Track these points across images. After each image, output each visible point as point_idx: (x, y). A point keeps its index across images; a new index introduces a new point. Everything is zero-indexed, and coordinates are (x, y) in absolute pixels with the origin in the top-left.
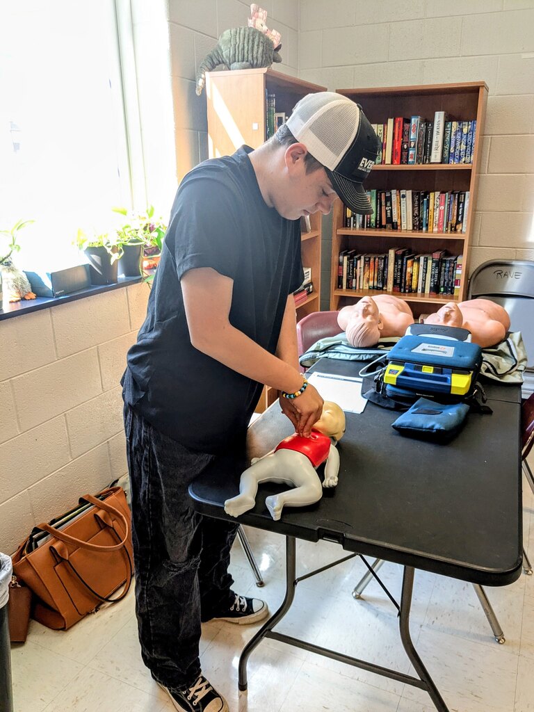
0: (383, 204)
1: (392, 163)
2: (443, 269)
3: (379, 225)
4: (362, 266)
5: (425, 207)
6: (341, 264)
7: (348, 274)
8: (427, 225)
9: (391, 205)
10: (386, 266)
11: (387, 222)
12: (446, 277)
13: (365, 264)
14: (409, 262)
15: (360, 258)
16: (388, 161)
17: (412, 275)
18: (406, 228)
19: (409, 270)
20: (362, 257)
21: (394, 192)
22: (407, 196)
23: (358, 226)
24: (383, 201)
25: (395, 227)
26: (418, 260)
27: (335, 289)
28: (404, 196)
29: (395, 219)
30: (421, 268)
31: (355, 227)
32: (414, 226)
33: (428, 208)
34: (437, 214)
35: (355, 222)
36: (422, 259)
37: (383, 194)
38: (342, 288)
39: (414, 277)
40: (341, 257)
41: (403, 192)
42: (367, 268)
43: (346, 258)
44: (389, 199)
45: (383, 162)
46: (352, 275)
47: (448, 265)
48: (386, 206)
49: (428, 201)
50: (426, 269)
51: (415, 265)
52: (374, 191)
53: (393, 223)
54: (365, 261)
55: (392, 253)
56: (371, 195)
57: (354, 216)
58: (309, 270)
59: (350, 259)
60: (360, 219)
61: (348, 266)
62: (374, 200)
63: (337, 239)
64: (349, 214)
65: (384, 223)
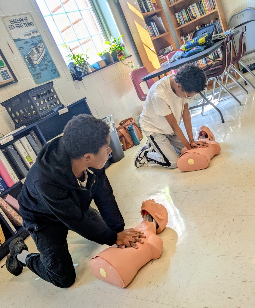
0: (189, 12)
2: (216, 25)
3: (190, 20)
4: (189, 37)
5: (202, 6)
6: (182, 40)
8: (205, 12)
9: (191, 12)
11: (192, 18)
12: (218, 27)
13: (190, 36)
18: (199, 16)
20: (188, 34)
21: (190, 6)
22: (195, 6)
23: (183, 24)
24: (188, 11)
25: (194, 18)
28: (194, 6)
29: (194, 15)
32: (201, 14)
33: (203, 6)
34: (207, 7)
35: (182, 24)
37: (187, 9)
40: (181, 38)
41: (193, 5)
44: (190, 10)
47: (217, 23)
48: (190, 13)
49: (202, 3)
52: (184, 9)
53: (194, 17)
54: (190, 35)
55: (197, 28)
56: (183, 12)
57: (181, 21)
58: (172, 46)
59: (185, 37)
60: (183, 22)
61: (185, 39)
62: (185, 13)
63: (177, 31)
64: (179, 22)
65: (191, 19)
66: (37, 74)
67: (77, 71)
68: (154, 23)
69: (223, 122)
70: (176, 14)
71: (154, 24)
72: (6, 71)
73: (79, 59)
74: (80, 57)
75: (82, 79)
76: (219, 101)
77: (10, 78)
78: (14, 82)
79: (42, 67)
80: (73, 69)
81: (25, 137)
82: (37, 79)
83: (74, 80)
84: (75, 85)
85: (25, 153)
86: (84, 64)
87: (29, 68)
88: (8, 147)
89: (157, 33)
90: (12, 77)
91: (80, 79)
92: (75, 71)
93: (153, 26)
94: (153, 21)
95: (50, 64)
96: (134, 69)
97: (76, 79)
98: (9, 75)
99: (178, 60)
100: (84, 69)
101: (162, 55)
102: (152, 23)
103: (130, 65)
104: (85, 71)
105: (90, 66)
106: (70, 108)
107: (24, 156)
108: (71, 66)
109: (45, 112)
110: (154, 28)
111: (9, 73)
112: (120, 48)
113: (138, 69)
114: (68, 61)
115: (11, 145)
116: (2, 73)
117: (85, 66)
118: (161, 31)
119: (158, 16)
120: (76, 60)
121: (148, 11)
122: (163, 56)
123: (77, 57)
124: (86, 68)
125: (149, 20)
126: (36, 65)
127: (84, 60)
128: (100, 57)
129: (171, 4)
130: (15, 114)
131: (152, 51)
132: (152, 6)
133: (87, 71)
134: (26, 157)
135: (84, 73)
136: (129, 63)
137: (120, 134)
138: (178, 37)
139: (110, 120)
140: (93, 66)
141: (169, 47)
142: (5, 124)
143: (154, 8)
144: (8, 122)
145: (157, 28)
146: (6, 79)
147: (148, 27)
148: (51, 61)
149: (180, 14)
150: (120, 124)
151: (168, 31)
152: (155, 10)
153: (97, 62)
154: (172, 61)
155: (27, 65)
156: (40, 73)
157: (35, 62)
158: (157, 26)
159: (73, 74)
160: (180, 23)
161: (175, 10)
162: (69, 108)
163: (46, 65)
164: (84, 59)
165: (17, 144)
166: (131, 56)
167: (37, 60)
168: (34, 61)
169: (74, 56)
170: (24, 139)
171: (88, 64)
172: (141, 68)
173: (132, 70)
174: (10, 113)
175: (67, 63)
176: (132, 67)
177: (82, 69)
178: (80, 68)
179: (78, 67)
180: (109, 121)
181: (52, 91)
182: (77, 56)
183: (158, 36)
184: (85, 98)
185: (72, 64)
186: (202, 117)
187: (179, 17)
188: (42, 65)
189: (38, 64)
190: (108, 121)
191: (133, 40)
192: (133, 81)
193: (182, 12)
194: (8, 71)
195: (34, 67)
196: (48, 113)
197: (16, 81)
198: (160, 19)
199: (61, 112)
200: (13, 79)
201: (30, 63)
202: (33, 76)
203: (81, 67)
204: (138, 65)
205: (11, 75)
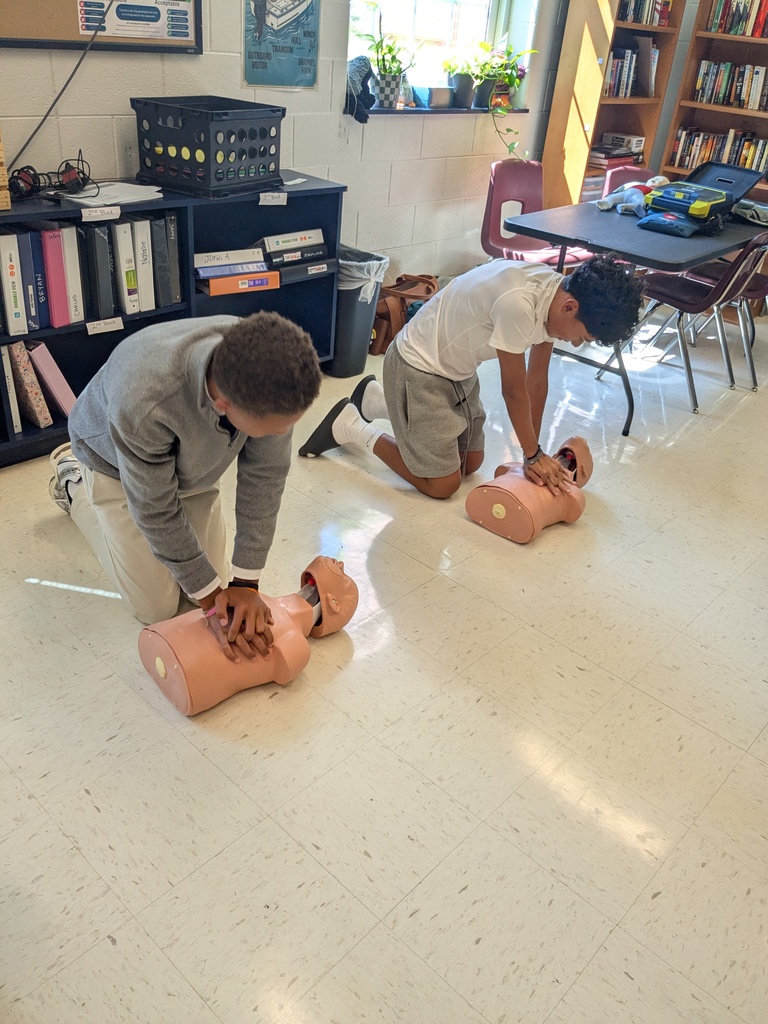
0: (736, 79)
1: (752, 35)
3: (727, 102)
4: (699, 144)
6: (678, 139)
7: (683, 150)
9: (743, 82)
10: (723, 146)
11: (735, 99)
13: (703, 142)
14: (747, 143)
15: (699, 136)
16: (749, 32)
17: (746, 159)
18: (752, 106)
19: (744, 152)
20: (702, 134)
21: (748, 67)
22: (761, 73)
23: (705, 100)
24: (736, 75)
25: (741, 104)
26: (757, 144)
27: (666, 165)
28: (757, 73)
29: (743, 96)
30: (758, 152)
31: (701, 101)
32: (760, 105)
35: (702, 96)
36: (761, 142)
37: (737, 68)
38: (674, 165)
39: (749, 161)
40: (680, 132)
41: (757, 68)
42: (704, 147)
43: (684, 133)
44: (742, 74)
45: (744, 34)
46: (687, 151)
48: (738, 81)
50: (763, 154)
51: (752, 148)
52: (729, 64)
53: (740, 101)
54: (704, 139)
55: (732, 132)
56: (725, 68)
57: (703, 89)
58: (643, 139)
59: (689, 135)
60: (708, 93)
61: (685, 141)
62: (727, 74)
63: (679, 111)
64: (698, 86)
65: (732, 100)
66: (259, 55)
67: (365, 88)
68: (635, 56)
69: (626, 433)
70: (704, 64)
71: (632, 57)
72: (186, 14)
73: (388, 57)
74: (394, 53)
75: (366, 122)
76: (660, 362)
77: (187, 35)
78: (193, 51)
79: (280, 42)
80: (358, 79)
81: (148, 222)
82: (253, 67)
83: (345, 112)
84: (340, 126)
85: (129, 261)
86: (394, 78)
87: (247, 30)
88: (96, 229)
89: (627, 88)
90: (192, 37)
91: (362, 118)
92: (360, 88)
93: (627, 63)
94: (635, 48)
95: (306, 41)
96: (512, 156)
97: (351, 113)
98: (187, 28)
99: (622, 214)
100: (388, 91)
101: (603, 156)
102: (629, 52)
103: (509, 138)
104: (387, 97)
105: (405, 90)
106: (293, 198)
107: (124, 267)
108: (358, 70)
109: (229, 182)
110: (626, 69)
111: (191, 24)
112: (509, 81)
113: (521, 162)
114: (357, 48)
115: (105, 228)
116: (172, 14)
117: (393, 84)
118: (639, 88)
119: (654, 43)
120: (381, 58)
121: (637, 18)
122: (605, 158)
123: (386, 50)
124: (392, 91)
125: (624, 41)
126: (271, 28)
127: (401, 66)
128: (447, 74)
129: (707, 29)
130: (154, 145)
131: (585, 132)
132: (656, 9)
133: (391, 103)
134: (127, 272)
135: (381, 102)
136: (509, 130)
137: (383, 310)
138: (672, 125)
139: (376, 273)
140: (414, 92)
141: (634, 140)
142: (116, 149)
143: (657, 16)
144: (126, 149)
145: (635, 72)
146: (173, 35)
147: (611, 61)
148: (312, 35)
149: (714, 68)
150: (399, 279)
151: (658, 95)
152: (656, 24)
153: (430, 90)
154: (605, 208)
155: (247, 19)
156: (268, 56)
157: (270, 20)
158: (635, 67)
159: (352, 95)
160: (698, 91)
161: (707, 50)
162: (292, 195)
163: (295, 40)
164: (400, 63)
165: (123, 232)
166: (527, 111)
167: (278, 17)
168: (271, 16)
169: (379, 46)
170: (143, 228)
171: (404, 80)
172: (532, 162)
173: (508, 157)
174: (142, 135)
175: (353, 54)
176: (511, 148)
177: (382, 90)
178: (377, 83)
179: (374, 77)
180: (373, 274)
181: (273, 132)
182: (387, 46)
183: (625, 97)
184: (344, 189)
185: (363, 62)
186: (595, 381)
187: (707, 74)
188: (286, 36)
189: (275, 27)
190: (369, 273)
191: (557, 70)
192: (492, 188)
193: (722, 67)
194: (191, 17)
195: (261, 33)
196: (233, 191)
197: (198, 49)
198: (655, 55)
199: (267, 199)
200: (193, 44)
201: (257, 17)
202: (249, 55)
203: (383, 84)
204: (527, 153)
205: (191, 31)
